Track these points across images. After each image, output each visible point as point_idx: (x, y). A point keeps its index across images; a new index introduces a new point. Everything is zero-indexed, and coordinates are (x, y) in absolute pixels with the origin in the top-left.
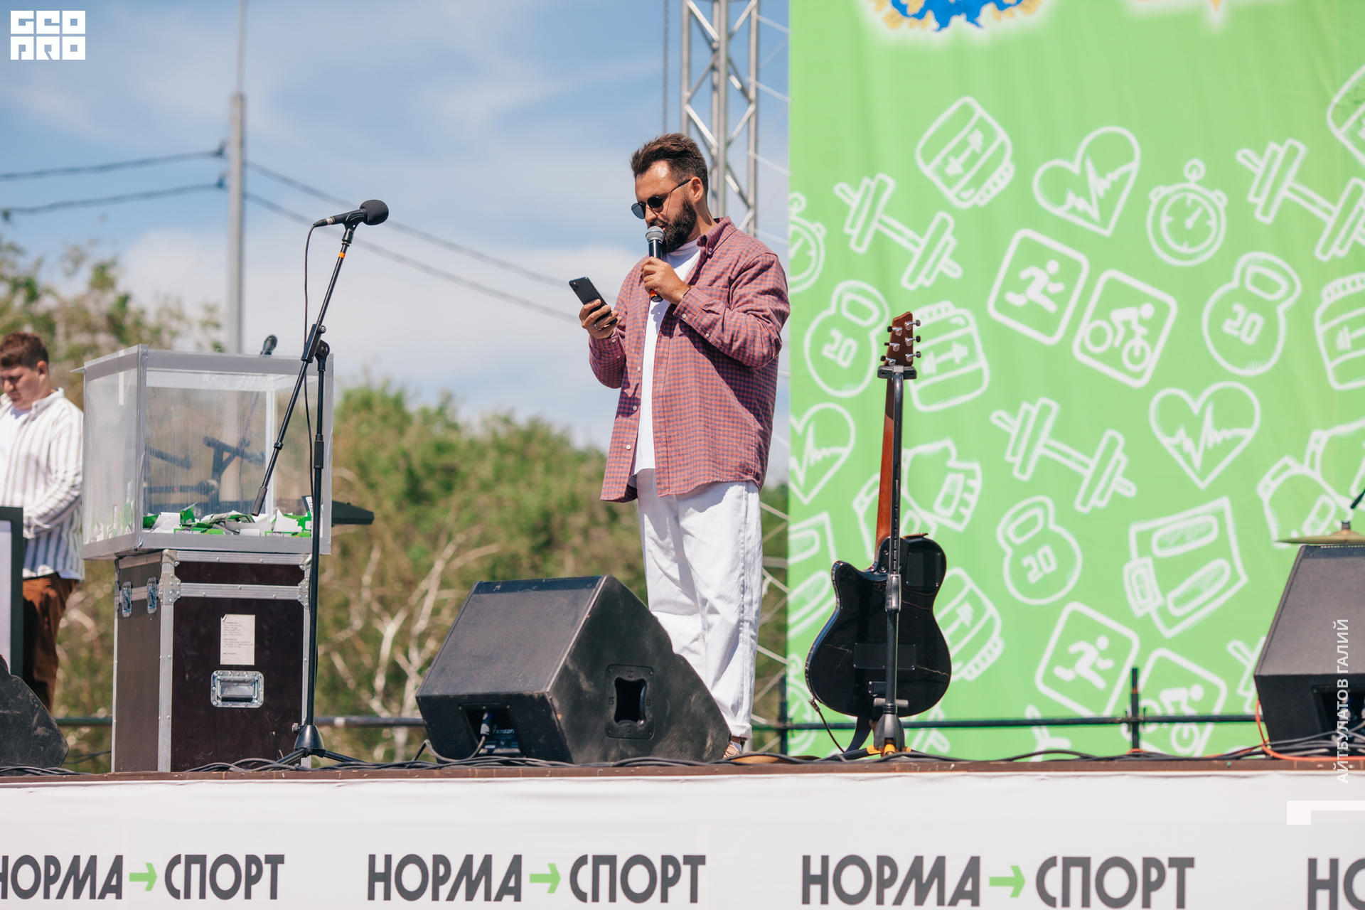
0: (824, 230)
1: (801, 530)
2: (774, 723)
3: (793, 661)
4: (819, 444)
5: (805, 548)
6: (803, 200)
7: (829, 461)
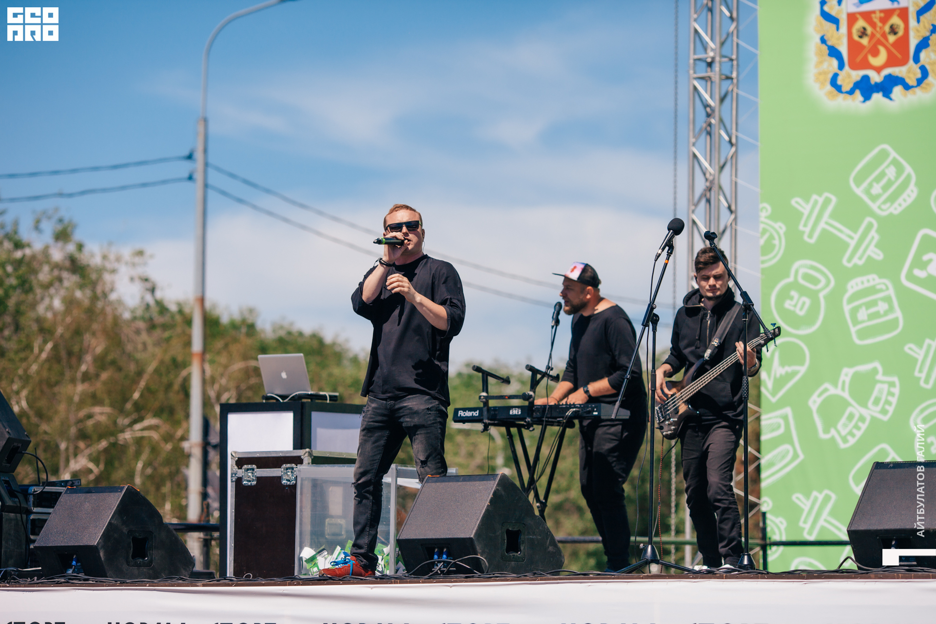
0: (784, 228)
1: (770, 418)
2: (759, 541)
3: (765, 502)
4: (783, 364)
5: (773, 430)
6: (769, 208)
7: (789, 376)
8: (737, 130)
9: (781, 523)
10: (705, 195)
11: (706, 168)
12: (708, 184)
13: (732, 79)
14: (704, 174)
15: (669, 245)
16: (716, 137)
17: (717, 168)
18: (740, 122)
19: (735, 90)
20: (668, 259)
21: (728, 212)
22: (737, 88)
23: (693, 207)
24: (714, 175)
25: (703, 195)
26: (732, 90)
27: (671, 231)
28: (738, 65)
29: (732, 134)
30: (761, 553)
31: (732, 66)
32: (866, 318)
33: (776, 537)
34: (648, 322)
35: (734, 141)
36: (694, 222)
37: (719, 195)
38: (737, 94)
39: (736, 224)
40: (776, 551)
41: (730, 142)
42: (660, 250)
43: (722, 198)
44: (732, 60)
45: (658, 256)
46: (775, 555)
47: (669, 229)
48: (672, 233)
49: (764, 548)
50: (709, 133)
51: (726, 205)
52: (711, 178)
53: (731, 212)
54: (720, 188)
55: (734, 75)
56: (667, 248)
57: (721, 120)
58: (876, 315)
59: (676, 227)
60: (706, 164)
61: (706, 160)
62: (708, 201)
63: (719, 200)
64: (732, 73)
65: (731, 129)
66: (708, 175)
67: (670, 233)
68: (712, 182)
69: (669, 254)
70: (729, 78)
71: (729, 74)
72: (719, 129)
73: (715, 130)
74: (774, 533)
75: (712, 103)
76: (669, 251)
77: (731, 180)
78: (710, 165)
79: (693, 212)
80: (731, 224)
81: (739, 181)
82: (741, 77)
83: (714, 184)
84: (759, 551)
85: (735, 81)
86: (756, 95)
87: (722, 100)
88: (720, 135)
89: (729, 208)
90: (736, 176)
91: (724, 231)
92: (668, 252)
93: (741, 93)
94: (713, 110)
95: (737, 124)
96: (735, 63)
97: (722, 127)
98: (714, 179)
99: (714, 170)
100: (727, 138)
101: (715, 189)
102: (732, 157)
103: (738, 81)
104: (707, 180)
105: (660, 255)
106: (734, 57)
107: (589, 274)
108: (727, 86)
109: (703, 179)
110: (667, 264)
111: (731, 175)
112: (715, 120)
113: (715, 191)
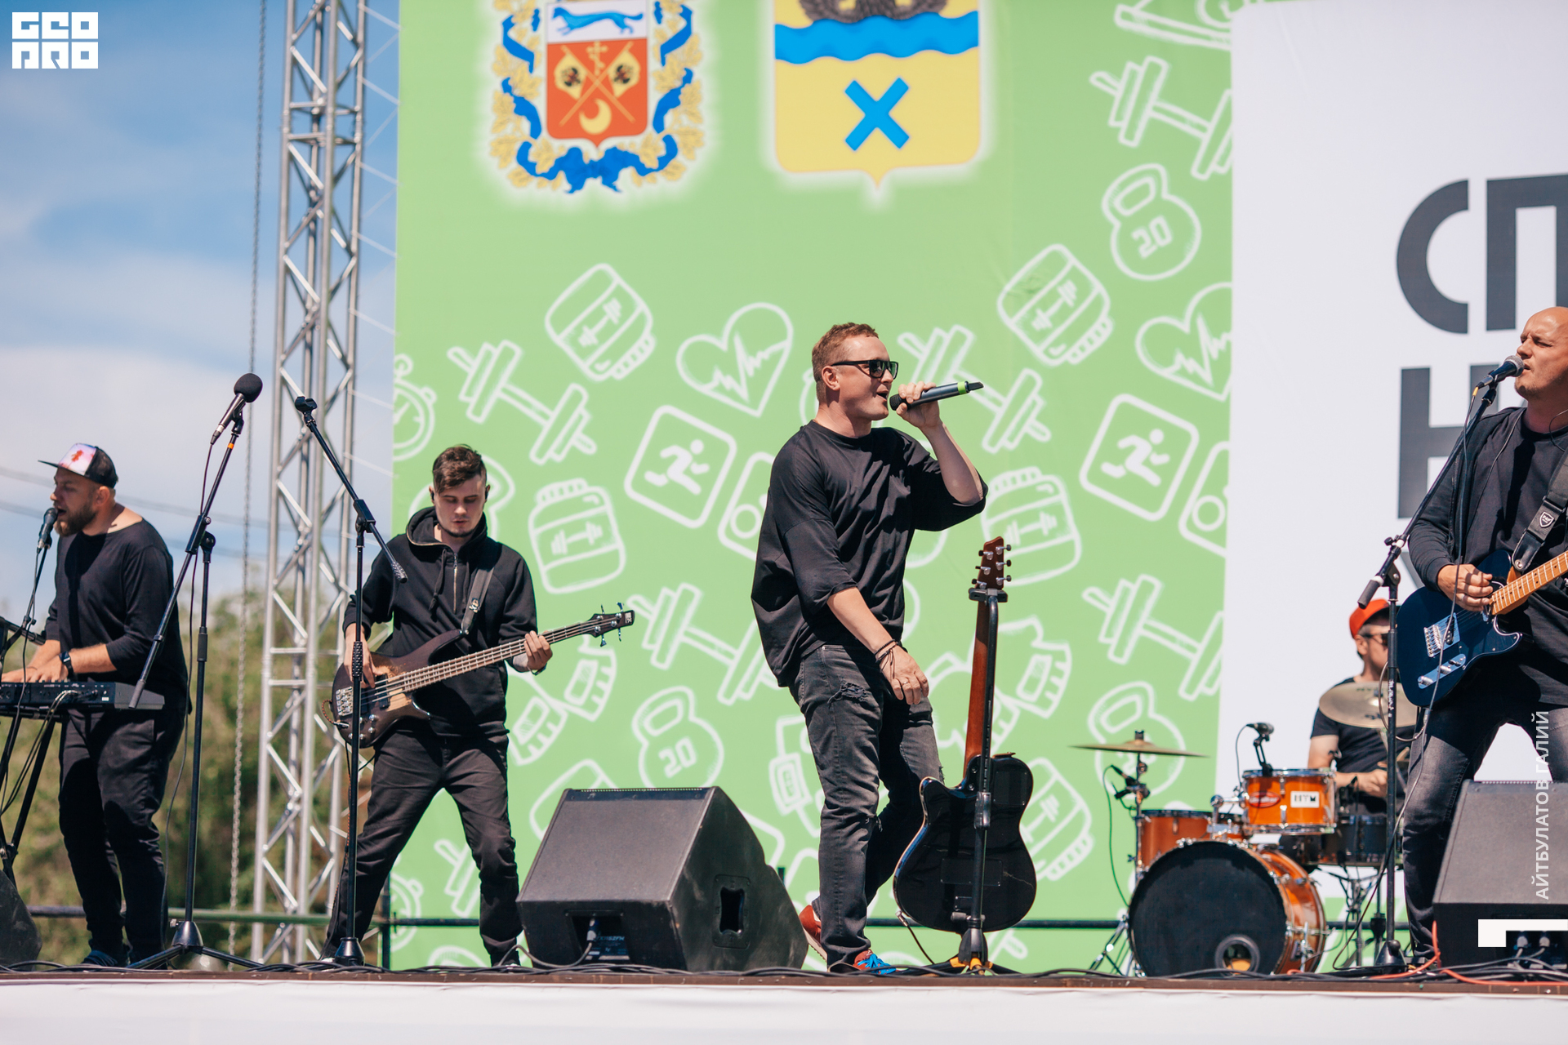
0: (434, 396)
6: (411, 364)
8: (359, 230)
9: (415, 888)
10: (304, 337)
11: (307, 292)
12: (309, 318)
13: (354, 144)
14: (304, 302)
15: (236, 418)
16: (323, 241)
17: (325, 291)
18: (364, 216)
19: (358, 162)
20: (233, 442)
21: (342, 367)
22: (362, 160)
23: (283, 357)
24: (320, 304)
25: (300, 337)
26: (354, 162)
27: (240, 395)
28: (364, 121)
29: (351, 236)
30: (380, 937)
31: (355, 122)
32: (565, 550)
33: (405, 913)
34: (197, 547)
35: (354, 248)
36: (284, 382)
37: (326, 338)
38: (361, 170)
39: (354, 388)
40: (405, 935)
41: (348, 249)
42: (221, 426)
43: (331, 343)
44: (354, 113)
45: (217, 436)
46: (402, 941)
47: (237, 392)
48: (241, 398)
49: (385, 930)
50: (313, 234)
51: (338, 354)
52: (314, 309)
53: (347, 367)
54: (329, 325)
55: (357, 138)
56: (232, 423)
57: (334, 213)
58: (583, 546)
59: (249, 390)
60: (306, 285)
61: (307, 278)
62: (309, 347)
63: (327, 346)
64: (353, 134)
65: (351, 228)
66: (309, 305)
67: (238, 398)
68: (315, 315)
69: (236, 434)
70: (347, 143)
71: (349, 137)
72: (330, 228)
73: (323, 228)
74: (403, 905)
75: (320, 185)
76: (236, 429)
77: (349, 314)
78: (314, 287)
79: (283, 364)
80: (346, 387)
81: (361, 316)
82: (368, 143)
83: (318, 318)
84: (377, 934)
85: (358, 148)
86: (393, 173)
87: (336, 179)
88: (331, 236)
89: (344, 359)
90: (356, 307)
91: (334, 399)
92: (233, 430)
93: (366, 167)
94: (321, 197)
95: (359, 220)
96: (359, 117)
97: (335, 224)
98: (319, 310)
99: (320, 296)
100: (343, 243)
101: (321, 326)
102: (350, 274)
103: (363, 148)
104: (307, 312)
105: (220, 434)
106: (358, 108)
107: (103, 465)
108: (344, 155)
109: (302, 312)
110: (231, 450)
111: (349, 306)
112: (323, 212)
113: (320, 331)
